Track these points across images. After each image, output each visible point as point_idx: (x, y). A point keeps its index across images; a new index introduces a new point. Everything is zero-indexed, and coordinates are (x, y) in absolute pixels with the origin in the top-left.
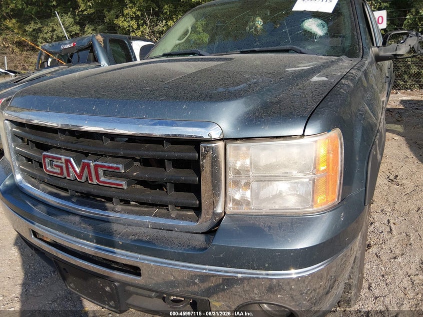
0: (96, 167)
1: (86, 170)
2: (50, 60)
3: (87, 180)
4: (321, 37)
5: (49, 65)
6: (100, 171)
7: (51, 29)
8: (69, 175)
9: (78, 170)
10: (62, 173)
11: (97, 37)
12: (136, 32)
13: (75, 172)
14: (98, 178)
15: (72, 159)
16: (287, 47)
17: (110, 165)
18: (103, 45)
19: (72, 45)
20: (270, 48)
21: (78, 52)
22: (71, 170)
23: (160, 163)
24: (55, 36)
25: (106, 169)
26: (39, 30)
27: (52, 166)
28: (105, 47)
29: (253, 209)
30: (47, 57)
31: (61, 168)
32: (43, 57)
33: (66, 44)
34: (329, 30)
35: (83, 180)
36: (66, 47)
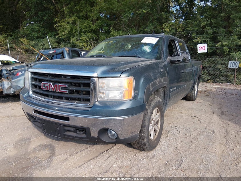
0: (59, 86)
1: (56, 87)
2: (42, 58)
3: (56, 91)
4: (148, 52)
5: (42, 60)
6: (60, 88)
7: (42, 44)
8: (50, 89)
9: (53, 87)
10: (48, 89)
11: (66, 49)
12: (86, 48)
13: (52, 88)
14: (59, 90)
15: (52, 84)
16: (135, 55)
17: (64, 85)
18: (68, 52)
19: (54, 52)
20: (129, 55)
21: (56, 55)
22: (51, 87)
23: (79, 85)
24: (44, 48)
25: (62, 86)
26: (37, 45)
27: (44, 87)
28: (69, 53)
29: (106, 99)
30: (42, 56)
31: (48, 87)
32: (39, 56)
33: (51, 51)
34: (152, 50)
35: (54, 91)
36: (51, 52)
